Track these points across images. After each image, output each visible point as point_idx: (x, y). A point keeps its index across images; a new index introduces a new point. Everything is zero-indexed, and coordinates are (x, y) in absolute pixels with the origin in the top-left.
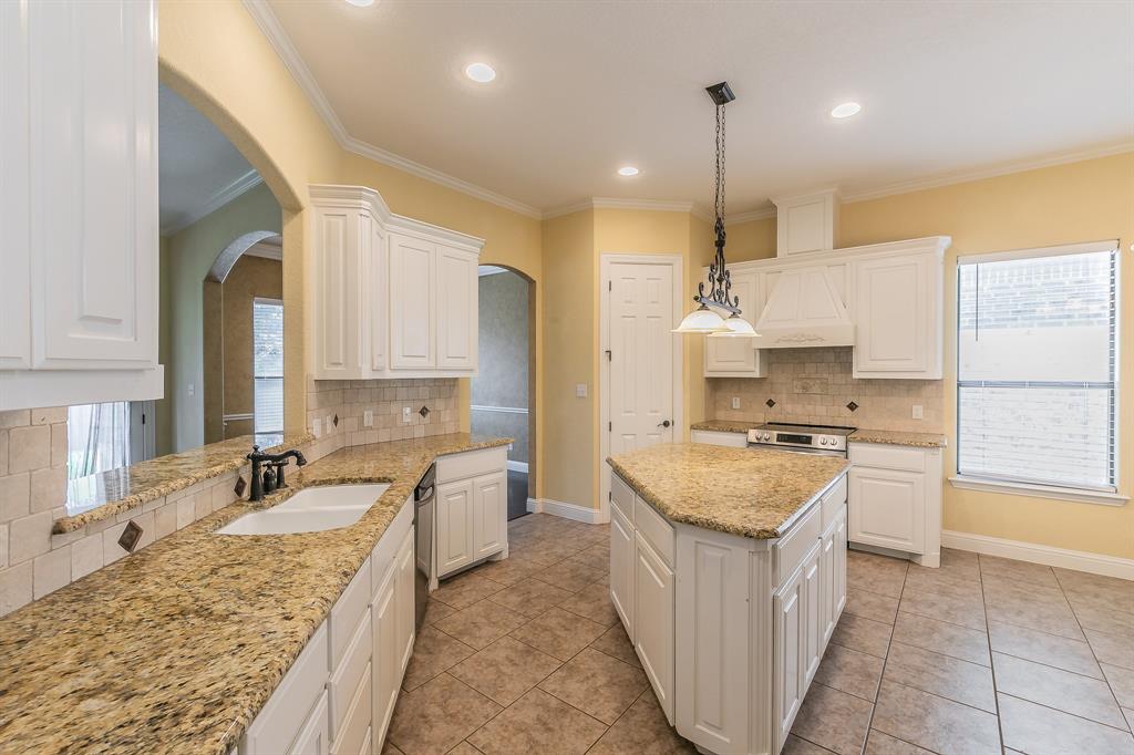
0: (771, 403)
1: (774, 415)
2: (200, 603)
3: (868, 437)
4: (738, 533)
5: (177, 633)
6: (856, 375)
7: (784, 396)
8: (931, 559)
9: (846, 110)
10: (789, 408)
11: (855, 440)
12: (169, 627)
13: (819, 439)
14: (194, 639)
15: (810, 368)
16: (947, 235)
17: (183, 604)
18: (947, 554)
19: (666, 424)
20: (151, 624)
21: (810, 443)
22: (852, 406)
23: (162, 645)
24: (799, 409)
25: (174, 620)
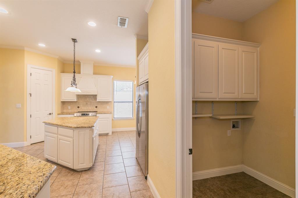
0: (78, 107)
1: (79, 110)
3: (100, 113)
4: (88, 127)
6: (97, 101)
7: (82, 105)
8: (110, 134)
9: (98, 51)
10: (83, 108)
11: (98, 113)
13: (90, 114)
15: (88, 99)
16: (112, 75)
18: (113, 132)
19: (50, 114)
22: (96, 107)
24: (85, 108)
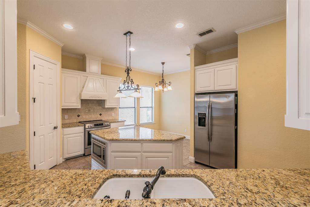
0: (79, 116)
1: (80, 119)
2: (275, 186)
5: (289, 183)
6: (106, 107)
7: (83, 113)
10: (84, 117)
12: (289, 186)
14: (286, 180)
15: (90, 105)
16: (121, 78)
17: (280, 189)
19: (55, 128)
20: (293, 190)
21: (103, 125)
22: (100, 115)
23: (294, 183)
24: (87, 117)
25: (286, 187)
